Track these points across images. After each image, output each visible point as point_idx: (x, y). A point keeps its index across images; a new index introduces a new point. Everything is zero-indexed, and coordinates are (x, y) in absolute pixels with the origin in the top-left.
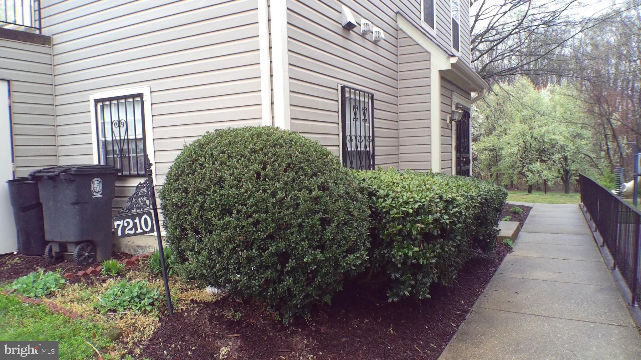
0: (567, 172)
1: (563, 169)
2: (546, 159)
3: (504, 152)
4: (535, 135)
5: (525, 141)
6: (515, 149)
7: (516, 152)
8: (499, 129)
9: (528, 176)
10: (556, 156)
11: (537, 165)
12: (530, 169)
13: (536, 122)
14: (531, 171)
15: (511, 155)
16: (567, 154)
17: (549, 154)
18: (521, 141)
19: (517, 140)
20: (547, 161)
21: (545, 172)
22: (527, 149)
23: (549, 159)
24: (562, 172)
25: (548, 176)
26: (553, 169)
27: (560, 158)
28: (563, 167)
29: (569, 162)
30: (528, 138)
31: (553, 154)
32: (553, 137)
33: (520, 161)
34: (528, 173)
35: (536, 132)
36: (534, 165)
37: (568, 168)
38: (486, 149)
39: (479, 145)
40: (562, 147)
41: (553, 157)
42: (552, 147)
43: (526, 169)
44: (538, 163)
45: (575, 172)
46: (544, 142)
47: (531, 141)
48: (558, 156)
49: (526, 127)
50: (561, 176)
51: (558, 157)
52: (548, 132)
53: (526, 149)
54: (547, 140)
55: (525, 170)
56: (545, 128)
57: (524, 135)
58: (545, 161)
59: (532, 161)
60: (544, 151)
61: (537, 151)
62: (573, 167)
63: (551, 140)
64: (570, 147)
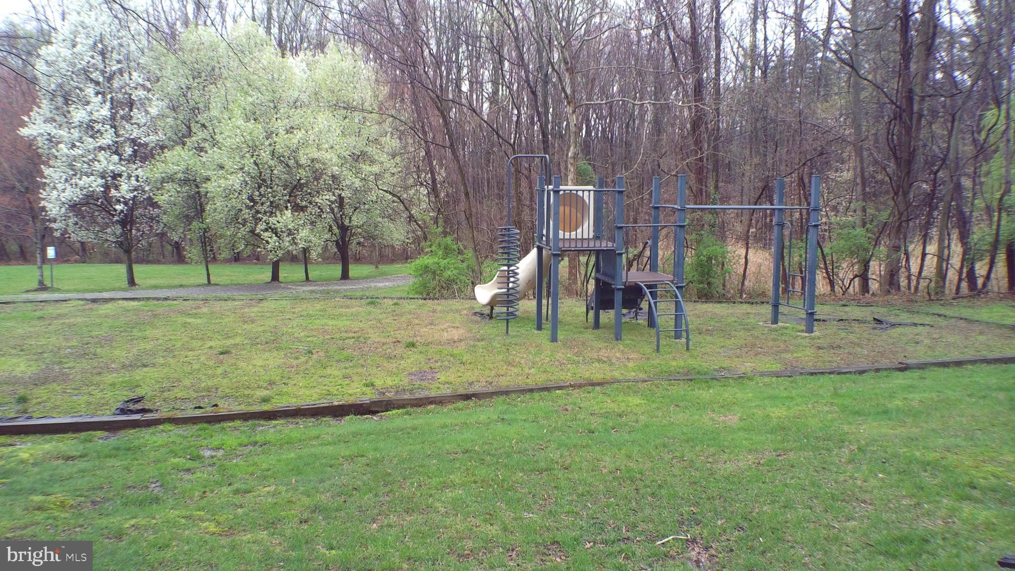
0: (344, 229)
1: (337, 223)
2: (304, 203)
3: (210, 187)
4: (279, 149)
5: (258, 161)
6: (236, 181)
7: (237, 186)
8: (200, 135)
9: (267, 242)
10: (324, 197)
11: (286, 218)
12: (273, 226)
13: (279, 121)
14: (275, 232)
15: (228, 194)
16: (346, 194)
17: (310, 194)
18: (249, 162)
19: (238, 159)
20: (306, 207)
21: (304, 233)
22: (264, 181)
23: (310, 203)
24: (336, 230)
25: (310, 241)
26: (319, 225)
27: (332, 202)
28: (335, 220)
29: (348, 210)
30: (265, 155)
31: (318, 192)
32: (316, 155)
33: (248, 207)
34: (266, 234)
35: (282, 141)
36: (279, 218)
37: (347, 222)
38: (171, 179)
39: (151, 170)
40: (333, 177)
41: (317, 200)
42: (317, 179)
43: (264, 226)
44: (288, 213)
45: (359, 230)
46: (299, 166)
47: (271, 163)
48: (328, 197)
49: (258, 130)
50: (335, 239)
51: (329, 200)
52: (304, 144)
53: (261, 181)
54: (303, 161)
55: (261, 227)
56: (299, 135)
57: (254, 149)
58: (303, 209)
59: (275, 207)
60: (298, 186)
61: (285, 187)
62: (358, 220)
63: (313, 160)
64: (351, 180)
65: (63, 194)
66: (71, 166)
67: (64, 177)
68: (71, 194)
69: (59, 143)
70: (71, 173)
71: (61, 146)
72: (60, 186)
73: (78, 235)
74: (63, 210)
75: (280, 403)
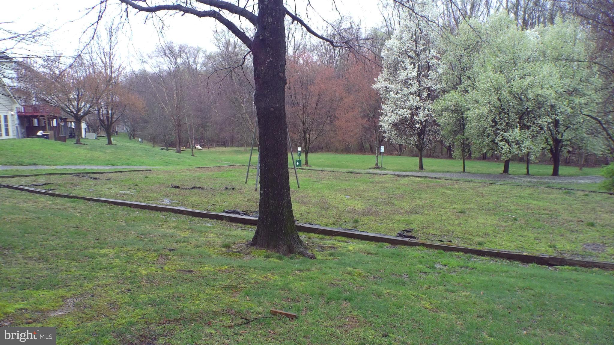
0: (557, 142)
1: (553, 137)
2: (529, 124)
3: (469, 114)
4: (515, 89)
5: (501, 98)
6: (484, 110)
7: (485, 113)
8: (466, 83)
9: (502, 148)
10: (544, 120)
11: (516, 133)
12: (507, 138)
13: (516, 71)
14: (507, 141)
15: (480, 118)
16: (560, 117)
17: (534, 117)
18: (494, 99)
19: (487, 97)
20: (530, 126)
21: (527, 143)
22: (503, 109)
23: (534, 123)
24: (551, 142)
25: (531, 149)
26: (539, 139)
27: (549, 123)
28: (552, 135)
29: (561, 129)
30: (505, 94)
31: (539, 116)
32: (540, 92)
33: (491, 126)
34: (501, 143)
35: (516, 84)
36: (511, 133)
37: (559, 137)
38: (447, 109)
39: (437, 105)
40: (552, 106)
41: (539, 122)
42: (539, 108)
43: (500, 139)
44: (517, 130)
45: (568, 143)
46: (528, 99)
47: (509, 98)
48: (546, 120)
49: (501, 78)
50: (549, 148)
51: (546, 122)
52: (532, 85)
53: (501, 110)
54: (530, 96)
56: (529, 79)
57: (498, 89)
58: (528, 128)
59: (509, 126)
60: (527, 112)
61: (517, 113)
62: (567, 135)
63: (537, 96)
64: (564, 108)
65: (390, 119)
66: (395, 104)
67: (391, 109)
68: (394, 118)
69: (391, 91)
70: (395, 107)
71: (391, 93)
72: (389, 114)
73: (397, 141)
74: (390, 127)
75: (488, 247)
